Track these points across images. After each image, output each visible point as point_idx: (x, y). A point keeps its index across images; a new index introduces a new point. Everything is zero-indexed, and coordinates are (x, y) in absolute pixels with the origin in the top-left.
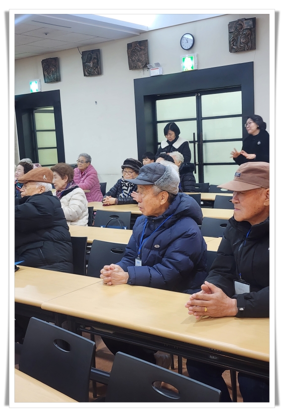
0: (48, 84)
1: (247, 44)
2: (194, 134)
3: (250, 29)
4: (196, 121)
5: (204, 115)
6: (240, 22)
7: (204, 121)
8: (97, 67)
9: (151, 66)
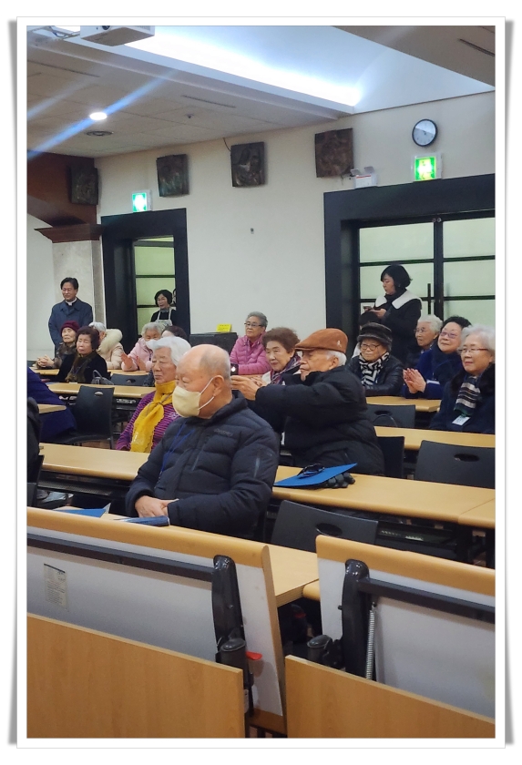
0: (165, 198)
2: (429, 285)
4: (432, 264)
5: (446, 255)
7: (446, 265)
8: (258, 172)
9: (358, 172)
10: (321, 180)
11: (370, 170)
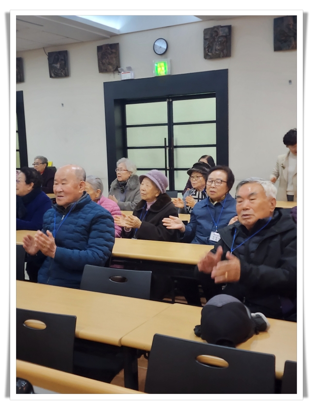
1: (222, 51)
2: (165, 139)
3: (226, 37)
4: (167, 126)
5: (175, 121)
6: (216, 29)
7: (175, 127)
8: (64, 69)
9: (122, 70)
10: (101, 75)
11: (129, 69)
